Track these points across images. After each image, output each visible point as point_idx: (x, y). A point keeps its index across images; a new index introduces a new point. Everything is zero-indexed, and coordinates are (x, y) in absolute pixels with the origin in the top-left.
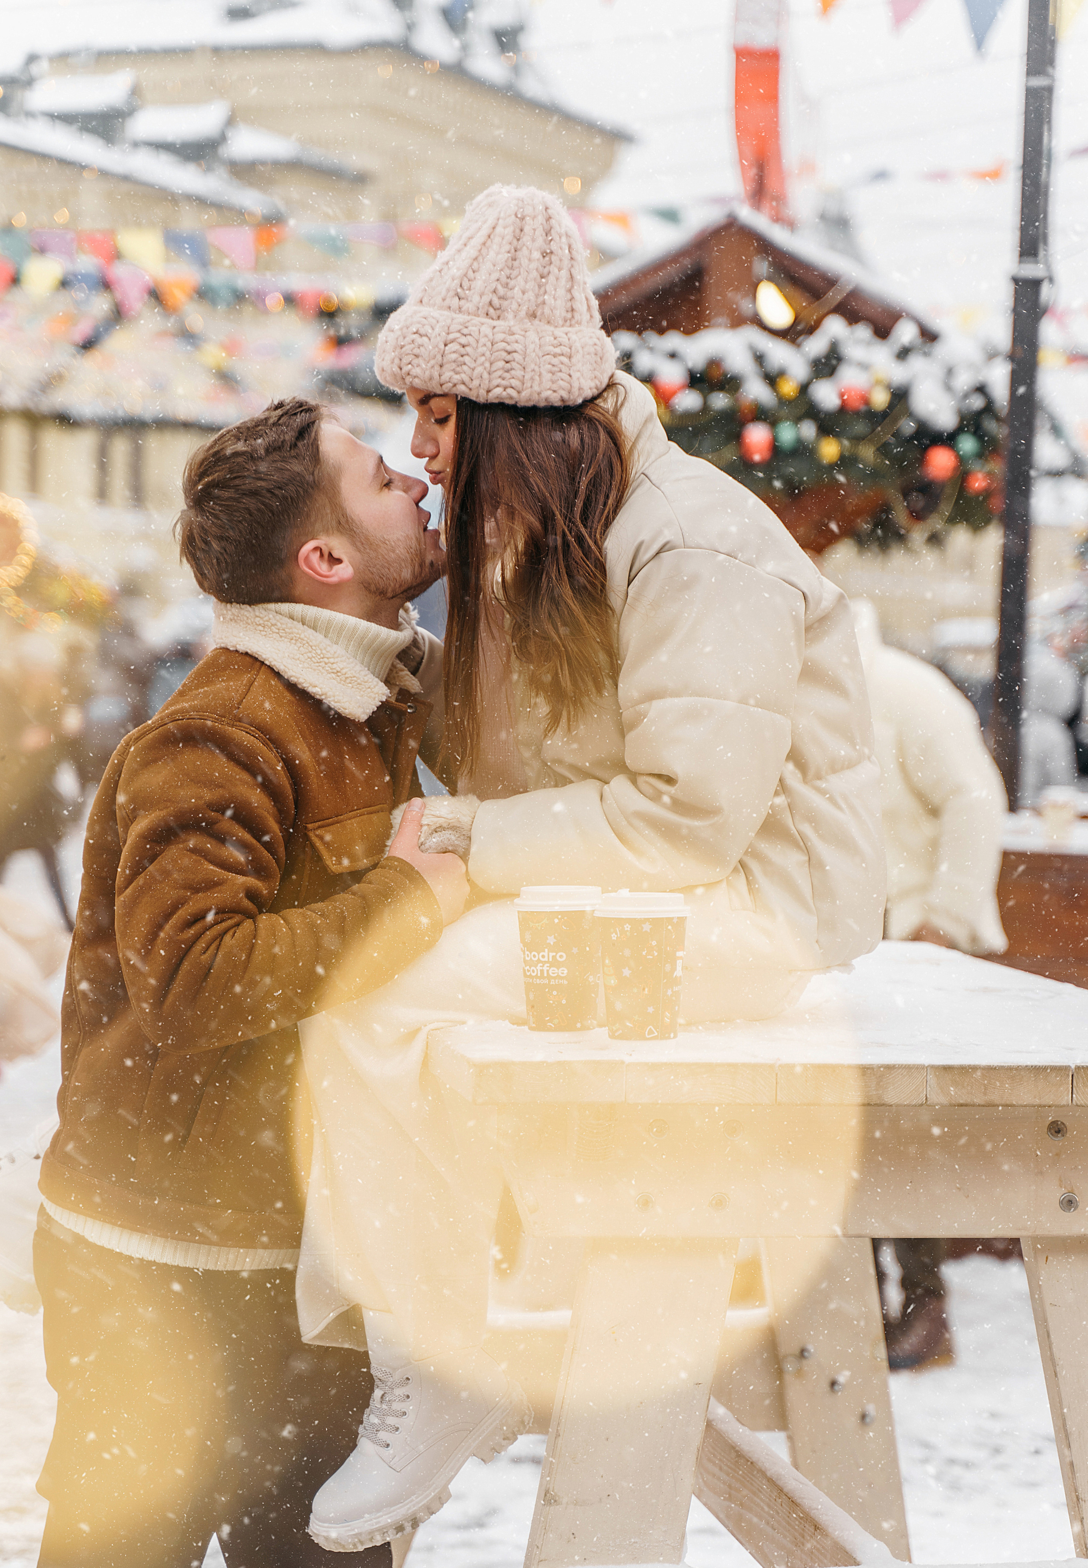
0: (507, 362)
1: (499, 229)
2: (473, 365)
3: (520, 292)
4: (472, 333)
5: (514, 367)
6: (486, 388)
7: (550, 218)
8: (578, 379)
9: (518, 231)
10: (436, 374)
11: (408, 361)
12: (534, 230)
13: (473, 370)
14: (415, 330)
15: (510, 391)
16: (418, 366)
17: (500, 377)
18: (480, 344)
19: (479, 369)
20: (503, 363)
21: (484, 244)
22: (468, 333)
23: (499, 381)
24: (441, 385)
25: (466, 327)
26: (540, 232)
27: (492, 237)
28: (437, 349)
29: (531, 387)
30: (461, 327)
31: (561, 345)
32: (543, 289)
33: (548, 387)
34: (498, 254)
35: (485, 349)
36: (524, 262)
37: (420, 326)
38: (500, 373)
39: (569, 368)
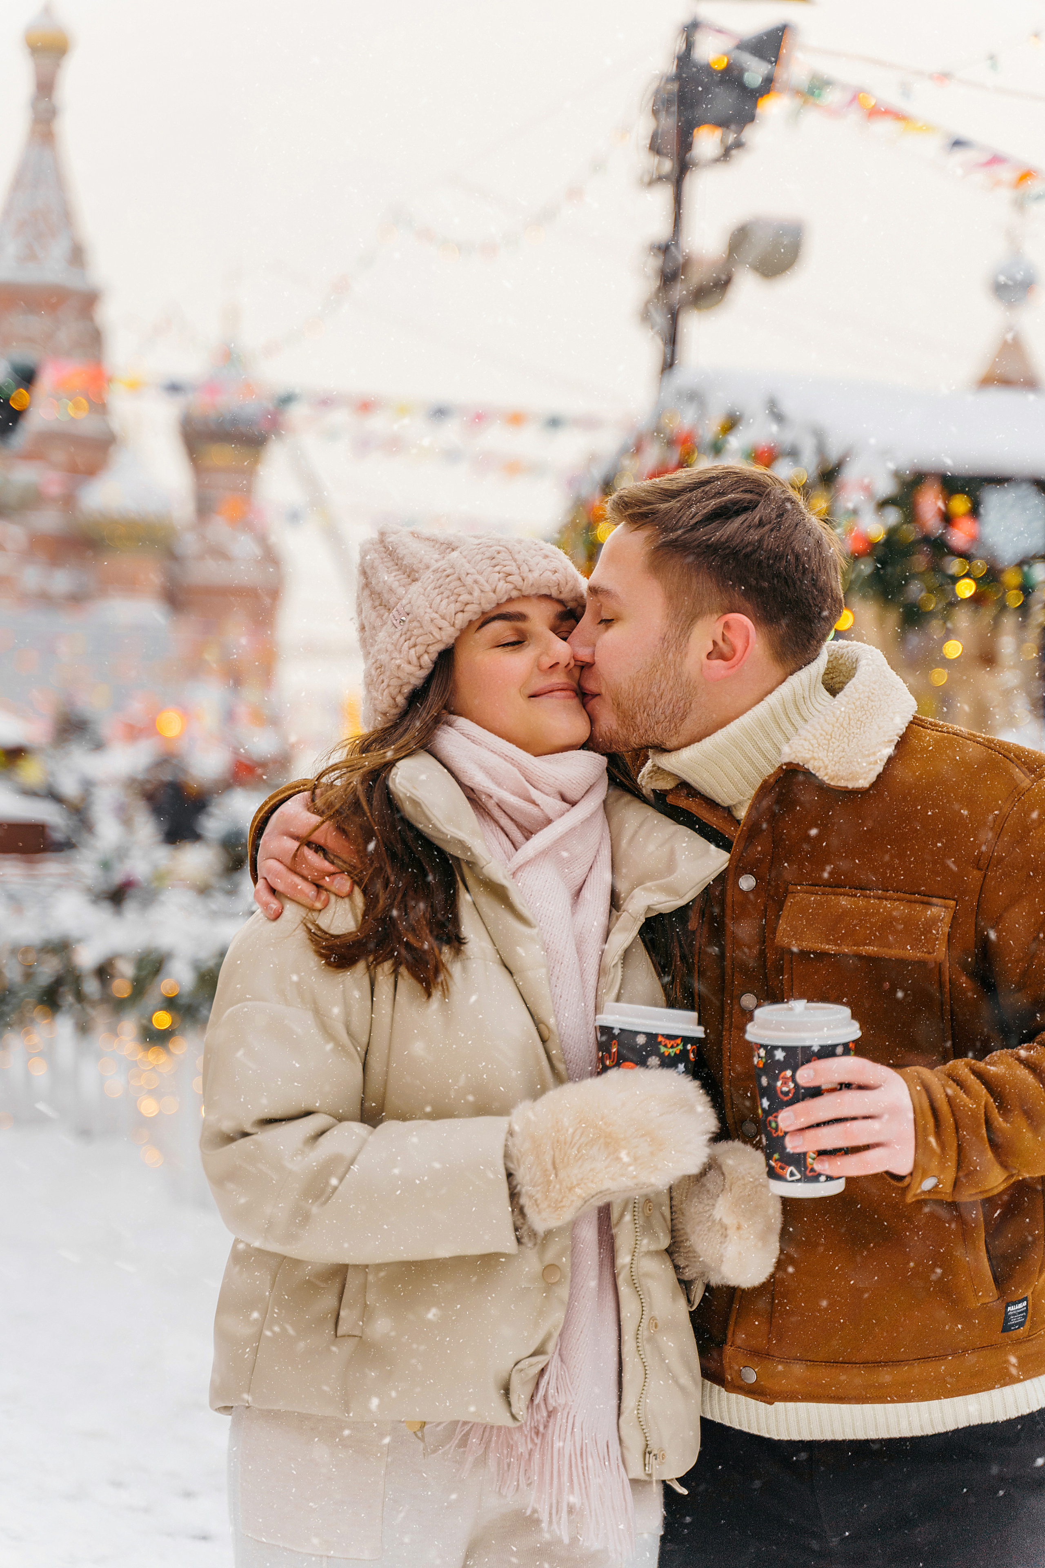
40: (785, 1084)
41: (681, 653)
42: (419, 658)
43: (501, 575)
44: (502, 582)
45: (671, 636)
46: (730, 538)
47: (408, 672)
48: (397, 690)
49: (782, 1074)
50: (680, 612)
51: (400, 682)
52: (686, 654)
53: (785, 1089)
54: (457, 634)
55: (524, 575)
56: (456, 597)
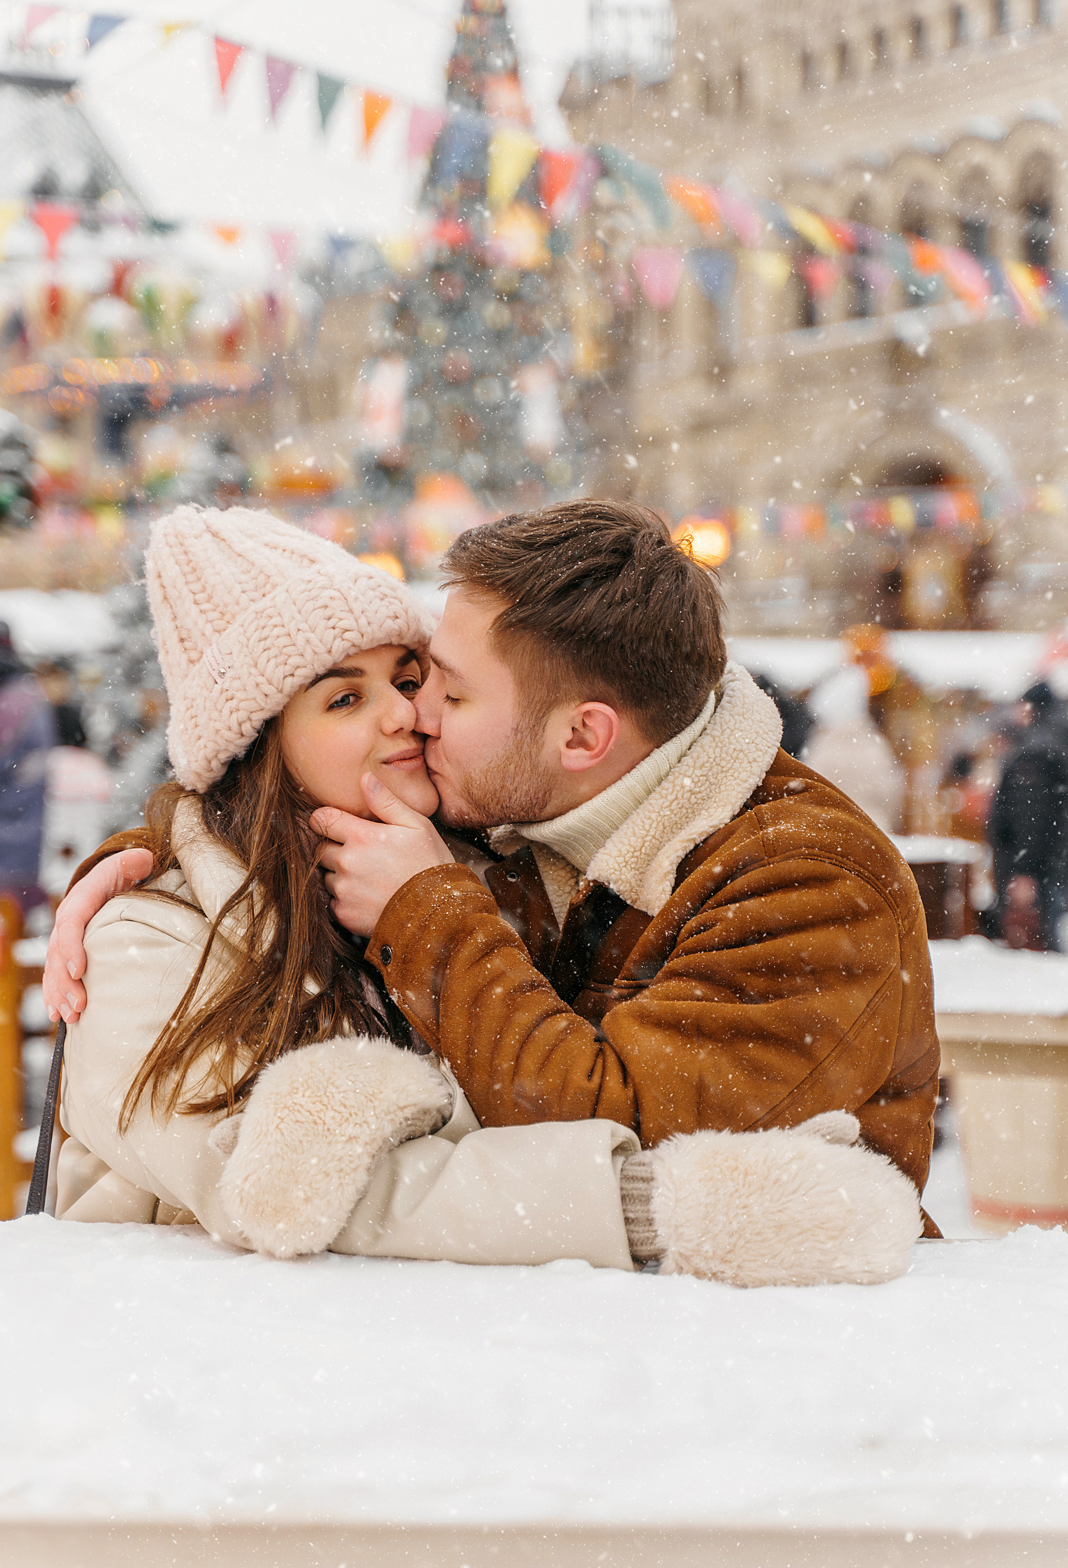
41: (537, 744)
42: (240, 725)
43: (337, 630)
44: (338, 640)
45: (524, 726)
46: (588, 619)
47: (227, 738)
48: (214, 754)
50: (533, 700)
51: (217, 748)
52: (543, 745)
54: (287, 700)
55: (363, 630)
56: (284, 657)
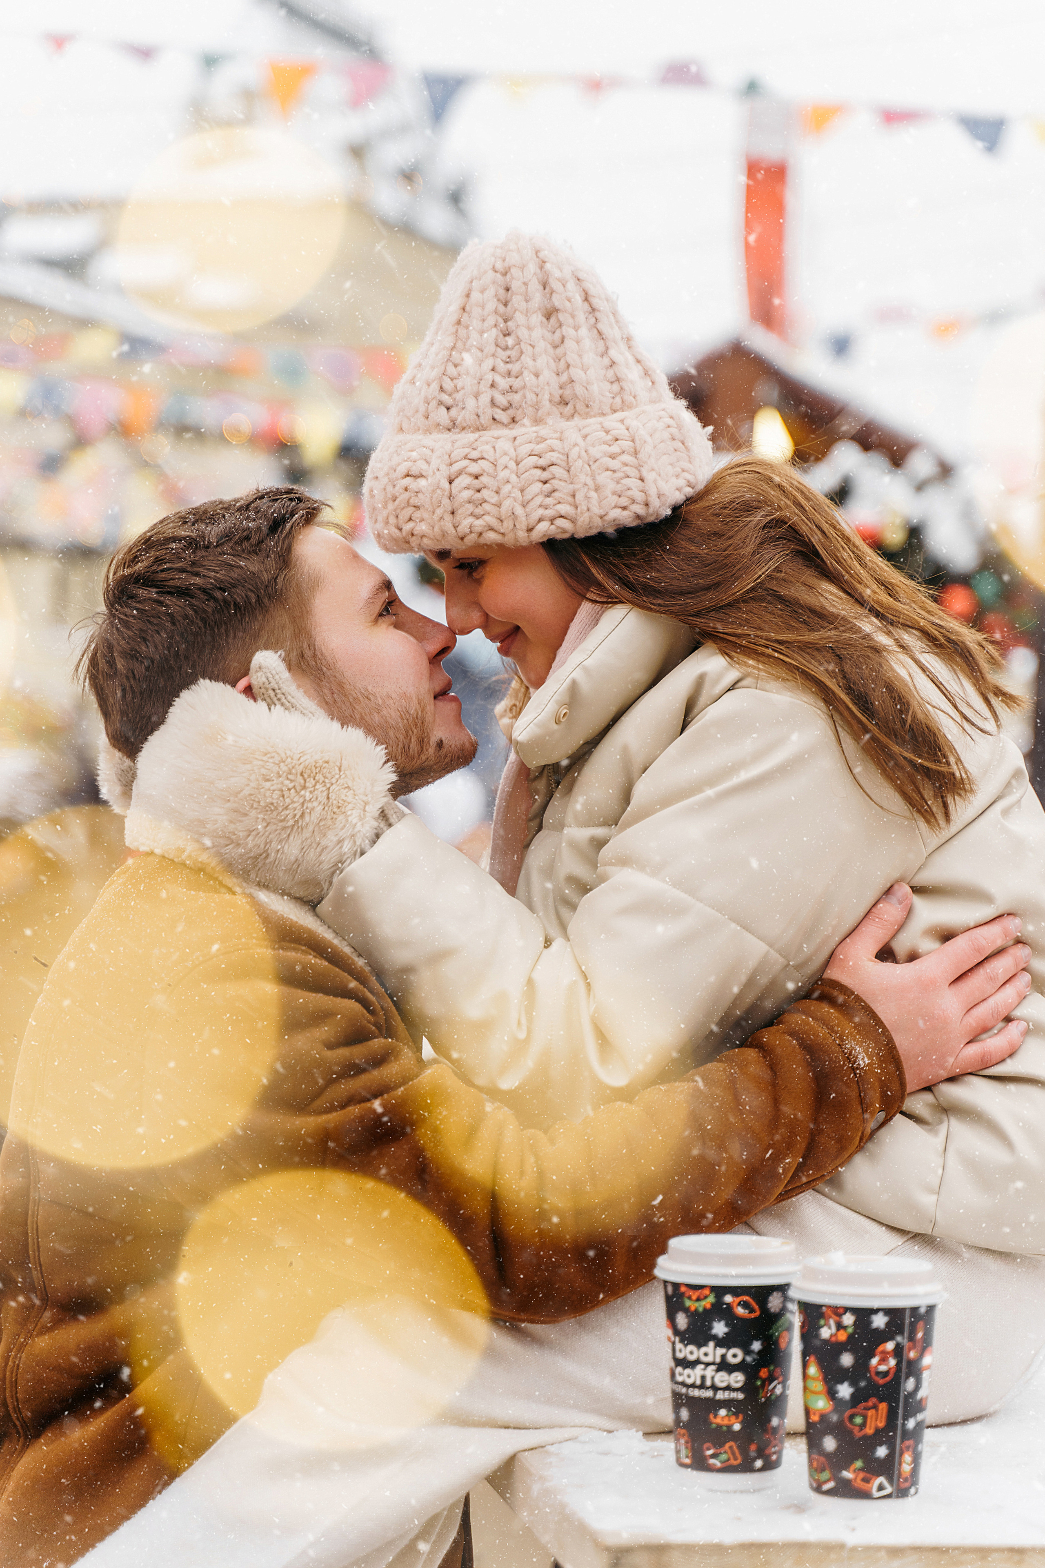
0: (545, 483)
1: (475, 296)
2: (494, 499)
3: (533, 376)
4: (485, 456)
5: (556, 487)
6: (525, 528)
7: (544, 262)
8: (655, 481)
9: (502, 292)
10: (448, 526)
11: (407, 518)
12: (525, 284)
13: (499, 505)
14: (405, 471)
15: (560, 522)
16: (422, 520)
17: (540, 506)
18: (500, 468)
19: (507, 504)
20: (540, 485)
21: (459, 323)
22: (479, 456)
23: (541, 512)
24: (462, 539)
25: (474, 449)
26: (535, 287)
27: (467, 308)
28: (439, 491)
29: (588, 510)
30: (467, 451)
31: (617, 440)
32: (562, 362)
33: (613, 505)
34: (482, 332)
35: (507, 472)
36: (523, 333)
37: (410, 464)
38: (539, 500)
39: (638, 467)
40: (883, 1360)
49: (881, 1348)
53: (883, 1368)
